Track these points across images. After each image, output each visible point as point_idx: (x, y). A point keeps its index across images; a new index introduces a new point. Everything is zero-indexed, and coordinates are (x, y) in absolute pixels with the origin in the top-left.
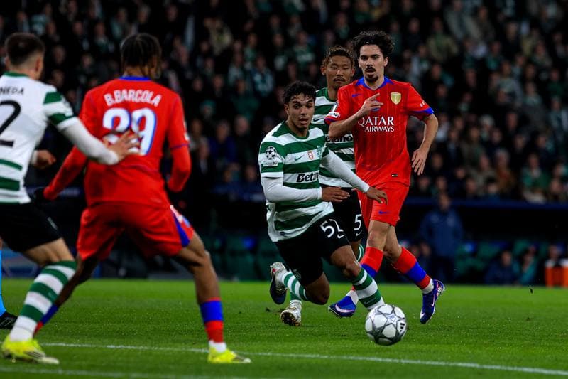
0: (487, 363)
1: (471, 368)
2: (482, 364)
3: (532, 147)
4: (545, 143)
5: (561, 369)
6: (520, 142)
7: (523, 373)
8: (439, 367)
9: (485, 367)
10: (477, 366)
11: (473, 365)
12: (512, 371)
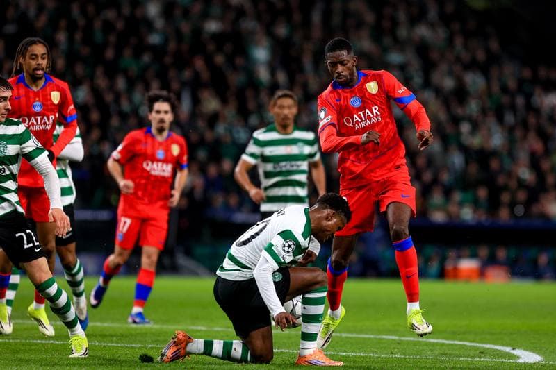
0: (404, 336)
1: (392, 339)
2: (400, 336)
3: (435, 181)
4: (446, 177)
5: (457, 340)
6: (427, 176)
7: (430, 343)
8: (369, 339)
9: (403, 339)
10: (397, 338)
11: (393, 337)
12: (422, 342)
